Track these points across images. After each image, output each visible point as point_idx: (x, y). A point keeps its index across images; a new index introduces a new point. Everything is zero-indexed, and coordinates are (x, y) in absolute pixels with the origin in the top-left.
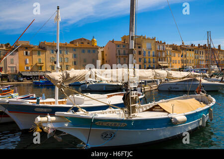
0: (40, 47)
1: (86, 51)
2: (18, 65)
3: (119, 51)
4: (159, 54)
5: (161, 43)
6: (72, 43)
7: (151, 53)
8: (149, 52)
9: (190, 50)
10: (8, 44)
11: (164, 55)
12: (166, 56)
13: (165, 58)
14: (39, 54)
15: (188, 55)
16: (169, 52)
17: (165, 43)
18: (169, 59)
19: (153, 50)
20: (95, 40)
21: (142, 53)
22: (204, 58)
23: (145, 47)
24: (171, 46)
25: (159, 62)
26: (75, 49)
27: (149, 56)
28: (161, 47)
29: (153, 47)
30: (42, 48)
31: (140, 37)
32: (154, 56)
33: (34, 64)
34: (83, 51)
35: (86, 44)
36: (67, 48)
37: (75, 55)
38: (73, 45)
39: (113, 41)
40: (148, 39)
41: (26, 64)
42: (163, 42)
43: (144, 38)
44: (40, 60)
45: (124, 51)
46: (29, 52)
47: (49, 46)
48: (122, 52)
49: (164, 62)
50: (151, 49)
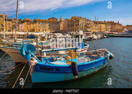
0: (34, 21)
1: (55, 23)
2: (24, 29)
3: (69, 24)
4: (87, 25)
5: (89, 20)
6: (49, 19)
7: (84, 25)
8: (83, 24)
9: (103, 24)
10: (21, 19)
11: (89, 26)
12: (91, 26)
13: (90, 27)
14: (33, 24)
15: (102, 26)
16: (92, 24)
17: (91, 20)
18: (92, 28)
19: (84, 24)
20: (62, 18)
21: (79, 25)
22: (110, 28)
23: (81, 22)
24: (93, 22)
25: (87, 29)
26: (49, 22)
27: (83, 26)
28: (89, 22)
29: (84, 22)
30: (35, 22)
31: (79, 17)
32: (85, 26)
33: (31, 28)
34: (53, 23)
35: (55, 20)
36: (46, 22)
37: (49, 25)
38: (49, 21)
39: (66, 19)
40: (83, 18)
41: (28, 28)
42: (90, 20)
43: (81, 18)
44: (34, 27)
45: (71, 24)
46: (29, 23)
47: (38, 21)
48: (70, 24)
49: (89, 29)
50: (84, 23)
